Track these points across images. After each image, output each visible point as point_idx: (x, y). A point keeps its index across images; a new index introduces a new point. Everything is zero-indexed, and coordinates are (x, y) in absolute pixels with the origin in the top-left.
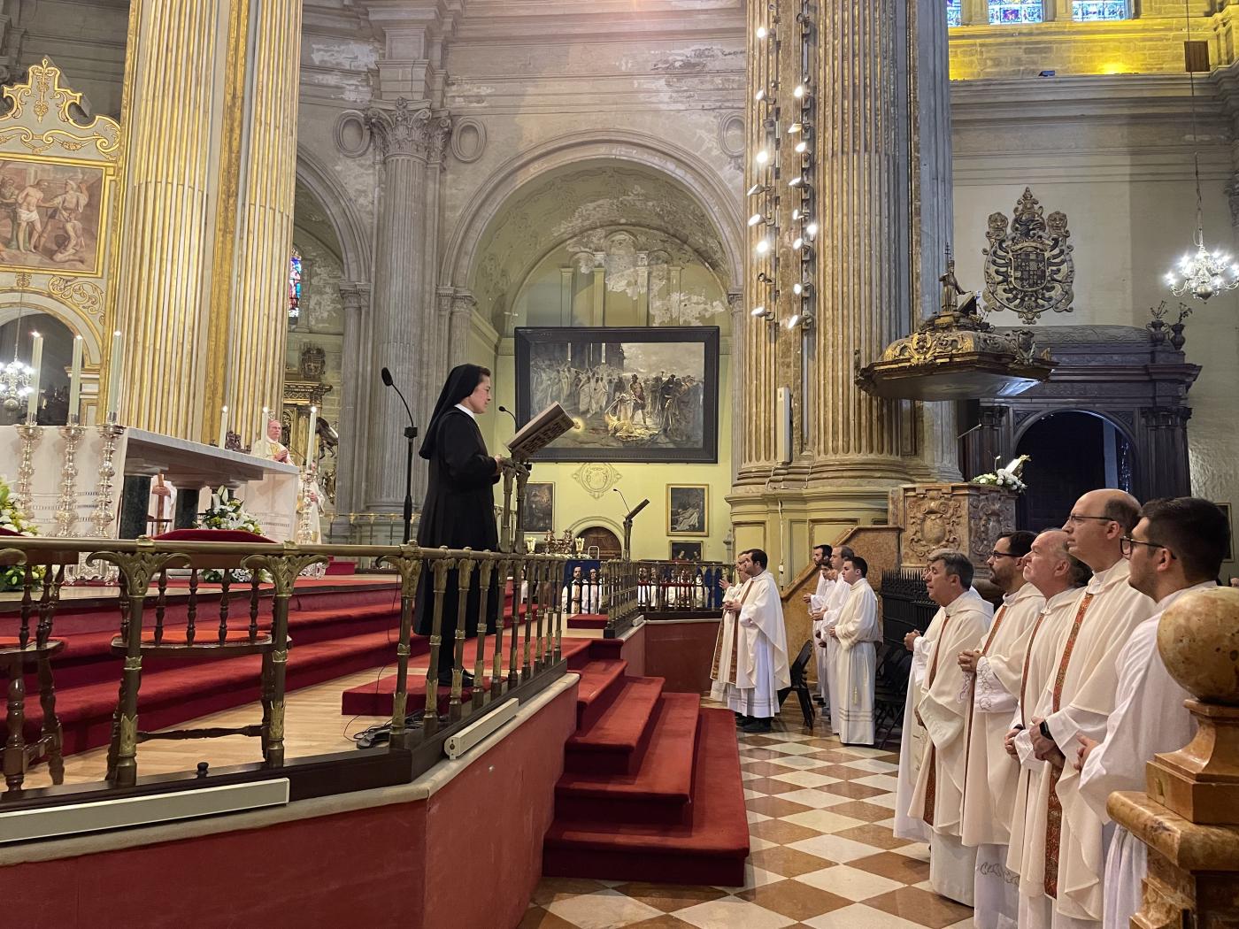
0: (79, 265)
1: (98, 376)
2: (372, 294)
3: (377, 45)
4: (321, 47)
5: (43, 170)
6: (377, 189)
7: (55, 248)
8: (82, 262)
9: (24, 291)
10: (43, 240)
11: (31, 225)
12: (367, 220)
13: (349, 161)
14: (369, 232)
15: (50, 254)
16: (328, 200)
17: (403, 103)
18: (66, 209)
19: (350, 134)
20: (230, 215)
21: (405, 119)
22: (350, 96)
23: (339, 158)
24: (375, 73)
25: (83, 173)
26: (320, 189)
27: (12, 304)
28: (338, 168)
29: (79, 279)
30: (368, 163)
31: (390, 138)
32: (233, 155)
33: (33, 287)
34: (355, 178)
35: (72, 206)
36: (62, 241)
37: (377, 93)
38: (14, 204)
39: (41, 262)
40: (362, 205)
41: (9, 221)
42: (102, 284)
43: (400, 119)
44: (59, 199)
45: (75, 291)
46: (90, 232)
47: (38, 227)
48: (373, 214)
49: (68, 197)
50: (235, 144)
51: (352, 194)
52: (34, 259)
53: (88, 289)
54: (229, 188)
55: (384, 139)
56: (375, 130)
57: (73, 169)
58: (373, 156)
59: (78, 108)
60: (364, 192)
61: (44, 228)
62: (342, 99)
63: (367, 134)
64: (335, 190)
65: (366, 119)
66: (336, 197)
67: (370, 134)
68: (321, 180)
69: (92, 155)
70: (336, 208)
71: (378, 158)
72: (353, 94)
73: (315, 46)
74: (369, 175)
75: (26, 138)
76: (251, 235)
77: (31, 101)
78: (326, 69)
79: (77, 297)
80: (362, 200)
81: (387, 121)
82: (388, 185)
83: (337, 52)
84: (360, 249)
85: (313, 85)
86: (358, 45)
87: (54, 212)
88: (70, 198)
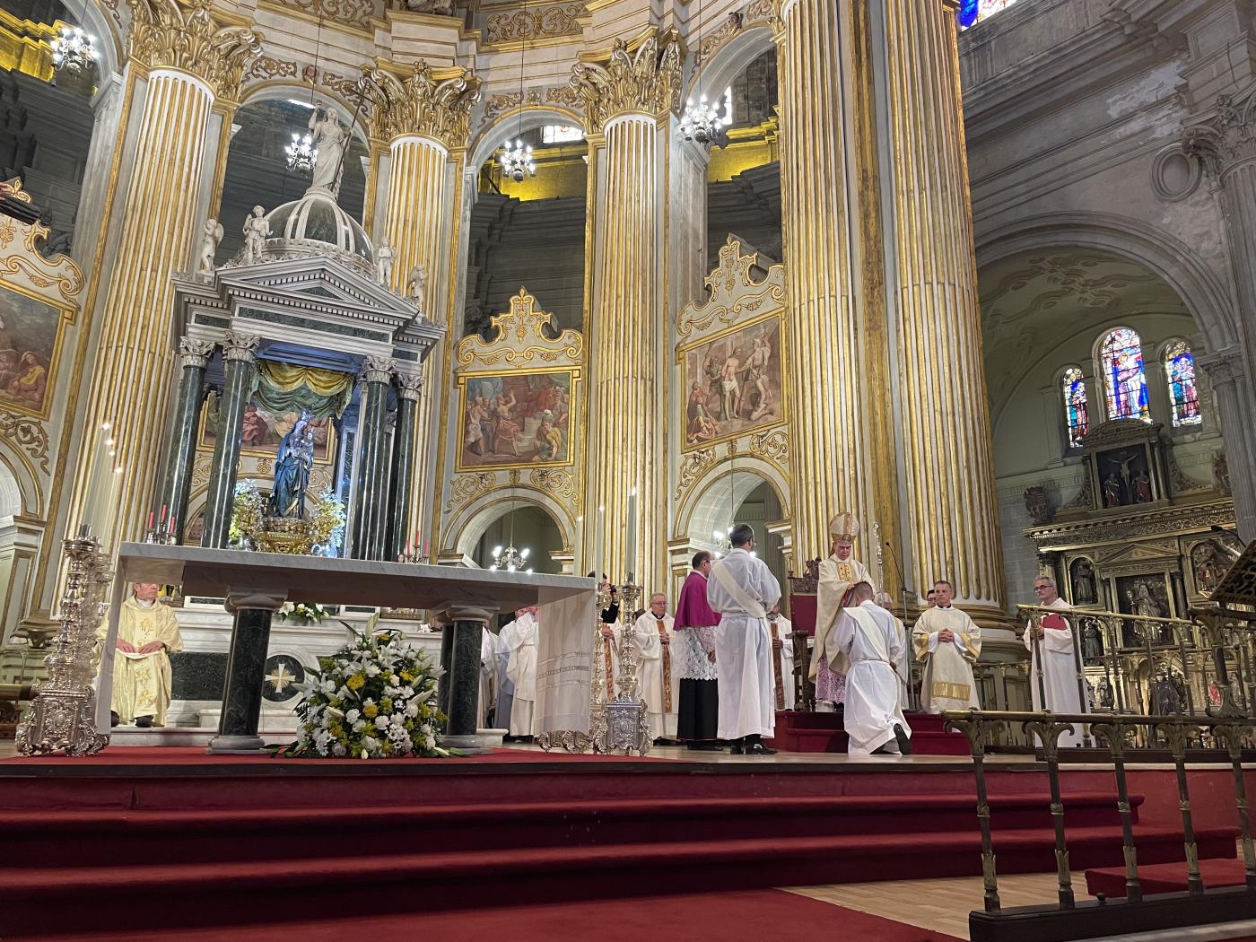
0: (771, 418)
1: (790, 527)
2: (1244, 357)
3: (1185, 56)
4: (1118, 96)
5: (737, 338)
6: (1222, 223)
7: (751, 408)
8: (772, 414)
9: (734, 458)
10: (742, 403)
11: (733, 392)
12: (1216, 266)
13: (1179, 207)
14: (1224, 280)
15: (747, 415)
16: (1163, 263)
17: (1225, 100)
18: (755, 367)
19: (1173, 175)
20: (876, 309)
21: (1234, 118)
22: (1162, 131)
23: (1165, 209)
24: (1181, 89)
25: (765, 328)
26: (1150, 255)
27: (727, 473)
28: (1164, 221)
29: (772, 431)
30: (1204, 196)
31: (1221, 152)
32: (872, 242)
33: (739, 451)
34: (1191, 222)
35: (757, 363)
36: (755, 399)
37: (1193, 107)
38: (720, 378)
39: (743, 426)
40: (1207, 251)
41: (718, 396)
42: (785, 429)
43: (1225, 122)
44: (750, 359)
45: (769, 444)
46: (775, 383)
47: (738, 393)
48: (1223, 256)
49: (756, 353)
51: (1191, 244)
53: (778, 437)
54: (871, 279)
55: (1216, 158)
56: (1202, 153)
57: (757, 327)
58: (1209, 184)
59: (757, 267)
60: (1207, 233)
61: (742, 392)
62: (1155, 139)
63: (1194, 163)
64: (1168, 248)
65: (1186, 147)
66: (1172, 256)
67: (1196, 160)
68: (1149, 245)
69: (769, 307)
70: (1176, 269)
71: (1214, 184)
72: (1167, 127)
73: (1110, 101)
74: (1208, 210)
75: (722, 315)
76: (907, 323)
77: (723, 280)
78: (1126, 118)
79: (771, 449)
80: (1205, 246)
81: (1212, 134)
82: (1232, 211)
83: (1138, 91)
84: (1216, 307)
85: (1113, 144)
86: (1161, 70)
87: (748, 374)
88: (758, 355)
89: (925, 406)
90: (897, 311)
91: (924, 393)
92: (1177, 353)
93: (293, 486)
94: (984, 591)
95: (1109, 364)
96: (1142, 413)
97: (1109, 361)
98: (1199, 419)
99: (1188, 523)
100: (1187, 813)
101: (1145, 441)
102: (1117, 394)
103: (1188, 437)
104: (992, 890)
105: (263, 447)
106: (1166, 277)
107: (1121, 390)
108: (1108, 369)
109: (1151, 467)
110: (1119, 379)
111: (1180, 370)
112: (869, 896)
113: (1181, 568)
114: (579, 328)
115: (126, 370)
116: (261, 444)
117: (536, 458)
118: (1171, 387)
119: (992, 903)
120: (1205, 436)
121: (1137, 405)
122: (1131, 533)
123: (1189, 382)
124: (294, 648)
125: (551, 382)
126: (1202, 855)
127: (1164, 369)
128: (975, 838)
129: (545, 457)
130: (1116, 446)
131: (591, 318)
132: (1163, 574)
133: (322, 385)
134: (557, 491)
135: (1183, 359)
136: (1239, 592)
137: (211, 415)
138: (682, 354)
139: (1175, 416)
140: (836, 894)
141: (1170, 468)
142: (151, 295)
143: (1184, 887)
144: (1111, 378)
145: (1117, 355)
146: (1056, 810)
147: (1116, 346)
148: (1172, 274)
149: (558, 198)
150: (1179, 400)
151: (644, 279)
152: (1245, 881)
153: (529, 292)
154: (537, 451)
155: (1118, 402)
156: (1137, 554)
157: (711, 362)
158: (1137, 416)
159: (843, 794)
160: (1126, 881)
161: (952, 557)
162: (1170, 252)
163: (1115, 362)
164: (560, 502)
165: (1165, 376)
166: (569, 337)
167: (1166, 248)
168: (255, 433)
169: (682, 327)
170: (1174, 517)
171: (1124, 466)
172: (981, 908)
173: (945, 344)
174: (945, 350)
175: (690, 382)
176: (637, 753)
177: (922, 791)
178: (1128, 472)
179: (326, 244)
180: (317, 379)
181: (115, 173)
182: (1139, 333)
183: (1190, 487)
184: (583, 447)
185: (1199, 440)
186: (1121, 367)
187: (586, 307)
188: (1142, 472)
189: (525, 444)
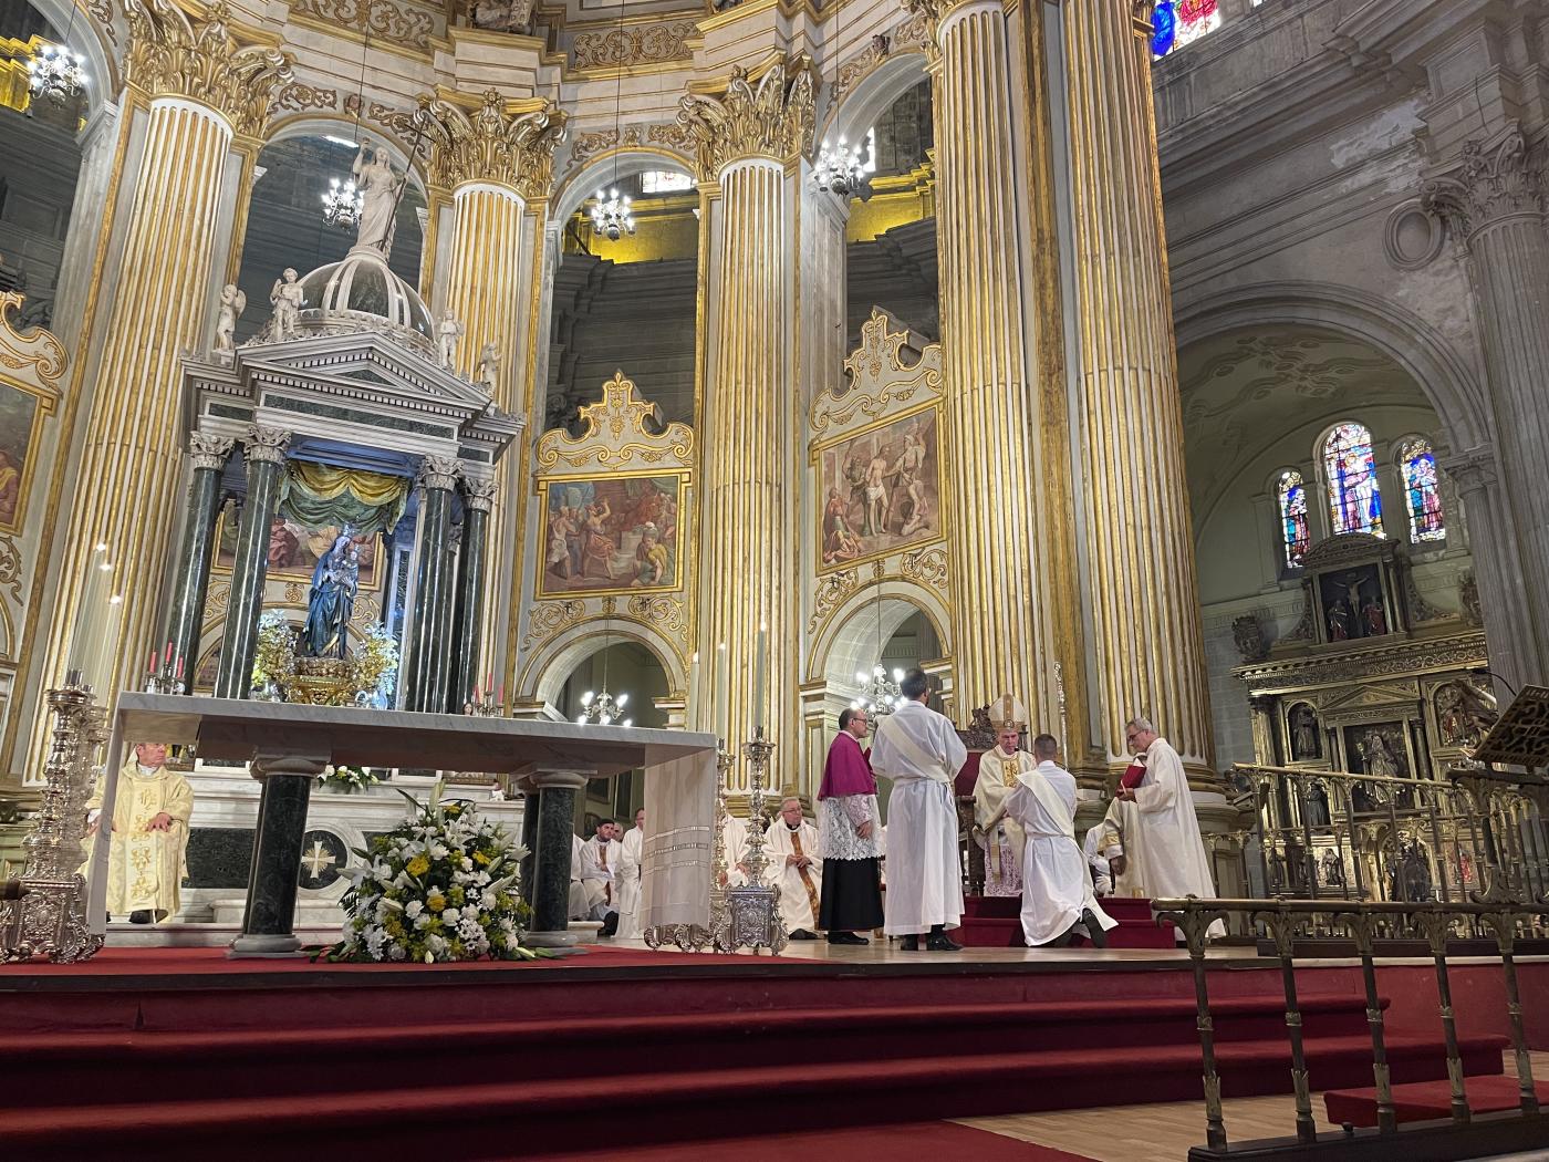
0: (926, 533)
1: (950, 667)
2: (1497, 458)
3: (1424, 93)
4: (1344, 141)
5: (885, 434)
6: (1469, 296)
7: (901, 519)
8: (927, 527)
9: (881, 582)
10: (891, 514)
11: (879, 501)
12: (1462, 347)
13: (1418, 276)
14: (1472, 366)
15: (897, 529)
16: (1399, 344)
17: (1473, 147)
18: (906, 470)
19: (1410, 238)
20: (1054, 400)
21: (1484, 169)
22: (1398, 184)
23: (1401, 279)
24: (1420, 134)
26: (1382, 335)
27: (873, 600)
28: (1399, 294)
29: (927, 549)
30: (1448, 263)
31: (1468, 210)
32: (1049, 318)
33: (887, 573)
34: (1431, 295)
35: (910, 465)
36: (907, 510)
37: (1434, 156)
38: (863, 484)
39: (892, 542)
40: (1452, 330)
41: (861, 505)
42: (943, 547)
43: (1473, 173)
44: (901, 461)
45: (924, 565)
46: (931, 490)
47: (886, 502)
48: (1471, 336)
49: (908, 453)
50: (1050, 302)
51: (1431, 319)
52: (885, 540)
53: (936, 557)
54: (1049, 364)
55: (1462, 218)
56: (1446, 211)
57: (908, 420)
58: (1454, 249)
59: (908, 347)
60: (1451, 308)
61: (890, 500)
62: (1390, 194)
63: (1435, 223)
64: (1404, 325)
65: (1426, 204)
66: (1409, 336)
67: (1437, 219)
68: (1381, 323)
69: (922, 396)
70: (1413, 351)
71: (1460, 249)
72: (1403, 180)
73: (1334, 147)
74: (1452, 281)
75: (866, 406)
76: (1093, 417)
77: (867, 363)
78: (1354, 168)
79: (927, 572)
80: (1450, 323)
81: (1458, 188)
82: (1481, 281)
83: (1367, 135)
84: (1464, 399)
85: (1341, 198)
86: (1397, 110)
87: (898, 478)
88: (910, 455)
89: (1115, 519)
90: (1080, 402)
91: (1113, 502)
92: (1415, 453)
93: (332, 618)
94: (1188, 746)
95: (1334, 467)
96: (1373, 526)
97: (1334, 463)
98: (1442, 534)
99: (1430, 660)
100: (1451, 1021)
101: (1377, 560)
102: (1344, 503)
103: (1429, 556)
104: (1216, 1121)
105: (292, 569)
106: (1403, 362)
107: (1348, 499)
108: (1333, 472)
109: (1385, 592)
110: (1346, 485)
111: (1420, 474)
112: (1061, 1129)
113: (1422, 715)
114: (689, 421)
115: (120, 472)
116: (290, 564)
117: (636, 581)
118: (1408, 495)
119: (1216, 1136)
120: (1449, 555)
121: (1367, 516)
122: (1362, 672)
123: (1430, 489)
124: (334, 821)
125: (654, 488)
126: (1468, 1072)
127: (1399, 473)
128: (1194, 1053)
129: (646, 580)
130: (1343, 566)
131: (704, 409)
132: (1401, 722)
133: (369, 491)
134: (662, 623)
135: (1423, 461)
136: (1508, 749)
137: (227, 529)
138: (816, 455)
139: (1414, 531)
140: (1019, 1126)
141: (1408, 593)
142: (152, 378)
143: (1445, 1113)
144: (1336, 484)
145: (1343, 456)
146: (1292, 1021)
147: (1342, 445)
148: (1410, 358)
149: (661, 261)
150: (1419, 511)
151: (770, 361)
152: (1519, 1103)
153: (627, 375)
154: (637, 574)
155: (1345, 513)
156: (1370, 699)
157: (853, 464)
158: (1368, 530)
159: (1025, 1000)
160: (1377, 1106)
161: (1149, 704)
162: (1406, 329)
163: (1341, 464)
164: (665, 636)
165: (1401, 482)
166: (677, 433)
167: (1403, 326)
168: (283, 552)
169: (817, 421)
170: (1412, 654)
171: (1353, 591)
172: (1203, 1143)
173: (1138, 442)
174: (1139, 450)
175: (826, 489)
176: (768, 952)
177: (1121, 995)
178: (1357, 599)
179: (375, 316)
180: (363, 485)
181: (107, 227)
182: (1369, 429)
183: (1431, 616)
184: (694, 568)
185: (1443, 559)
186: (1348, 470)
187: (698, 396)
188: (1374, 598)
189: (623, 565)
